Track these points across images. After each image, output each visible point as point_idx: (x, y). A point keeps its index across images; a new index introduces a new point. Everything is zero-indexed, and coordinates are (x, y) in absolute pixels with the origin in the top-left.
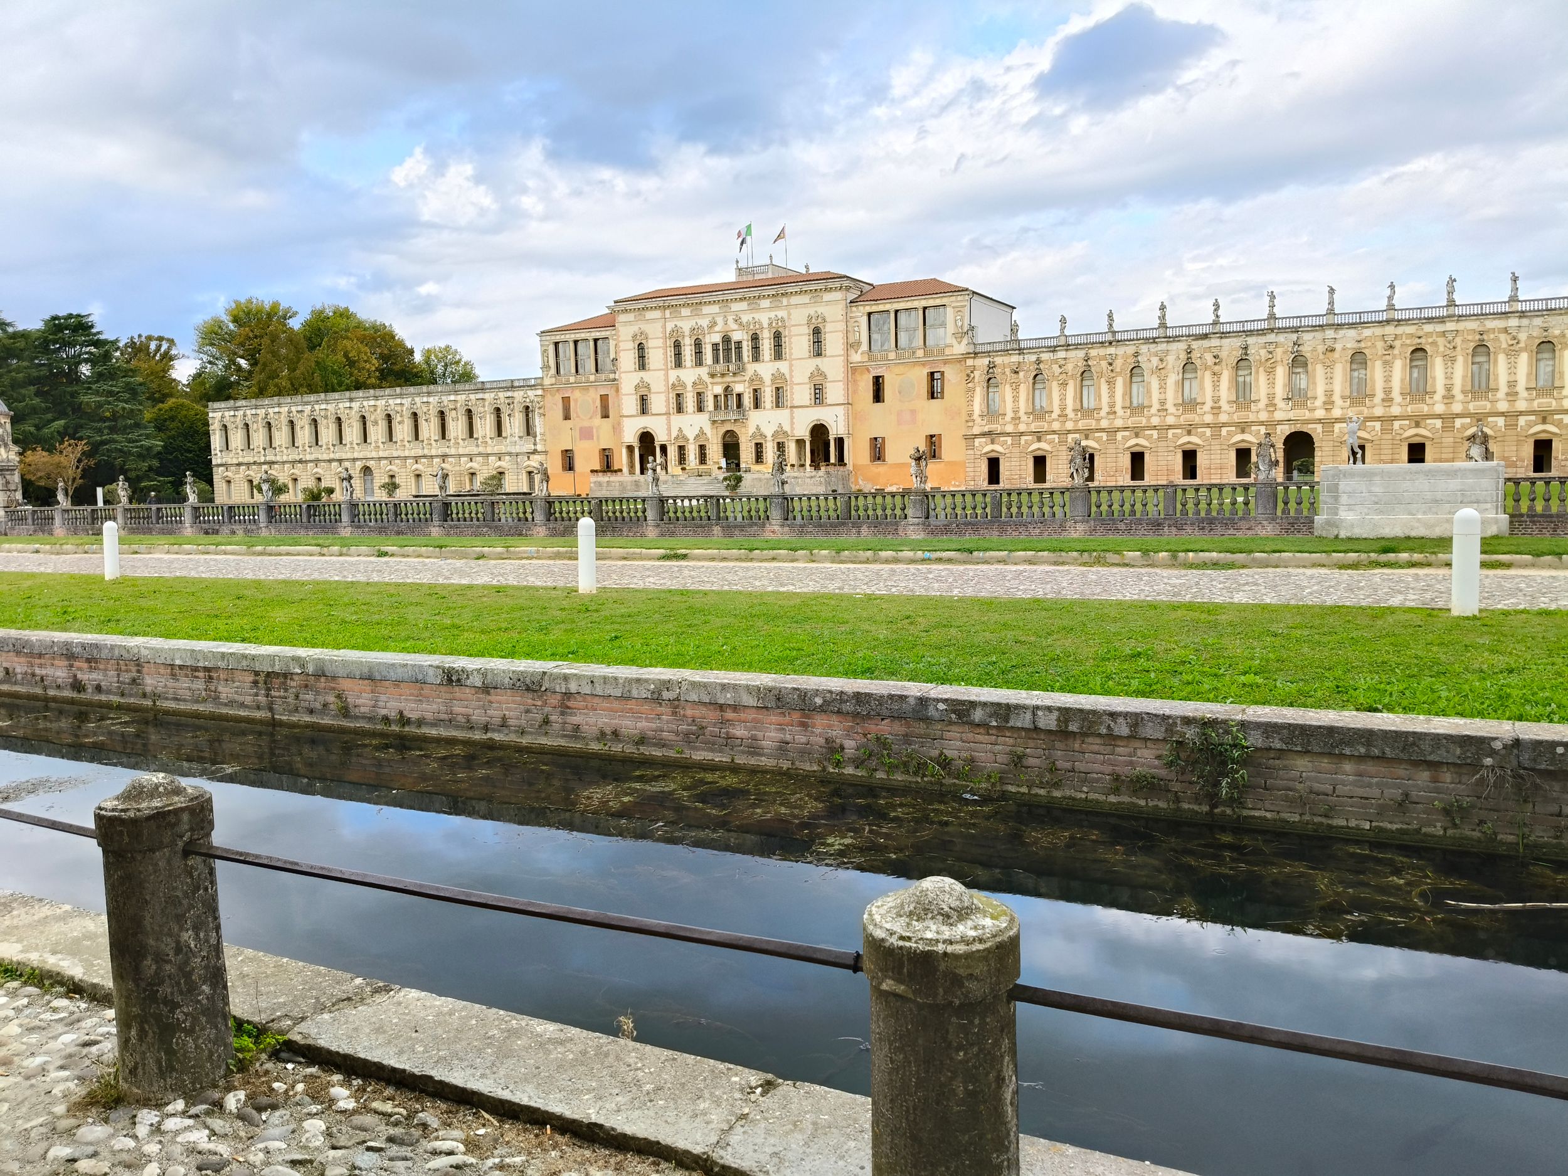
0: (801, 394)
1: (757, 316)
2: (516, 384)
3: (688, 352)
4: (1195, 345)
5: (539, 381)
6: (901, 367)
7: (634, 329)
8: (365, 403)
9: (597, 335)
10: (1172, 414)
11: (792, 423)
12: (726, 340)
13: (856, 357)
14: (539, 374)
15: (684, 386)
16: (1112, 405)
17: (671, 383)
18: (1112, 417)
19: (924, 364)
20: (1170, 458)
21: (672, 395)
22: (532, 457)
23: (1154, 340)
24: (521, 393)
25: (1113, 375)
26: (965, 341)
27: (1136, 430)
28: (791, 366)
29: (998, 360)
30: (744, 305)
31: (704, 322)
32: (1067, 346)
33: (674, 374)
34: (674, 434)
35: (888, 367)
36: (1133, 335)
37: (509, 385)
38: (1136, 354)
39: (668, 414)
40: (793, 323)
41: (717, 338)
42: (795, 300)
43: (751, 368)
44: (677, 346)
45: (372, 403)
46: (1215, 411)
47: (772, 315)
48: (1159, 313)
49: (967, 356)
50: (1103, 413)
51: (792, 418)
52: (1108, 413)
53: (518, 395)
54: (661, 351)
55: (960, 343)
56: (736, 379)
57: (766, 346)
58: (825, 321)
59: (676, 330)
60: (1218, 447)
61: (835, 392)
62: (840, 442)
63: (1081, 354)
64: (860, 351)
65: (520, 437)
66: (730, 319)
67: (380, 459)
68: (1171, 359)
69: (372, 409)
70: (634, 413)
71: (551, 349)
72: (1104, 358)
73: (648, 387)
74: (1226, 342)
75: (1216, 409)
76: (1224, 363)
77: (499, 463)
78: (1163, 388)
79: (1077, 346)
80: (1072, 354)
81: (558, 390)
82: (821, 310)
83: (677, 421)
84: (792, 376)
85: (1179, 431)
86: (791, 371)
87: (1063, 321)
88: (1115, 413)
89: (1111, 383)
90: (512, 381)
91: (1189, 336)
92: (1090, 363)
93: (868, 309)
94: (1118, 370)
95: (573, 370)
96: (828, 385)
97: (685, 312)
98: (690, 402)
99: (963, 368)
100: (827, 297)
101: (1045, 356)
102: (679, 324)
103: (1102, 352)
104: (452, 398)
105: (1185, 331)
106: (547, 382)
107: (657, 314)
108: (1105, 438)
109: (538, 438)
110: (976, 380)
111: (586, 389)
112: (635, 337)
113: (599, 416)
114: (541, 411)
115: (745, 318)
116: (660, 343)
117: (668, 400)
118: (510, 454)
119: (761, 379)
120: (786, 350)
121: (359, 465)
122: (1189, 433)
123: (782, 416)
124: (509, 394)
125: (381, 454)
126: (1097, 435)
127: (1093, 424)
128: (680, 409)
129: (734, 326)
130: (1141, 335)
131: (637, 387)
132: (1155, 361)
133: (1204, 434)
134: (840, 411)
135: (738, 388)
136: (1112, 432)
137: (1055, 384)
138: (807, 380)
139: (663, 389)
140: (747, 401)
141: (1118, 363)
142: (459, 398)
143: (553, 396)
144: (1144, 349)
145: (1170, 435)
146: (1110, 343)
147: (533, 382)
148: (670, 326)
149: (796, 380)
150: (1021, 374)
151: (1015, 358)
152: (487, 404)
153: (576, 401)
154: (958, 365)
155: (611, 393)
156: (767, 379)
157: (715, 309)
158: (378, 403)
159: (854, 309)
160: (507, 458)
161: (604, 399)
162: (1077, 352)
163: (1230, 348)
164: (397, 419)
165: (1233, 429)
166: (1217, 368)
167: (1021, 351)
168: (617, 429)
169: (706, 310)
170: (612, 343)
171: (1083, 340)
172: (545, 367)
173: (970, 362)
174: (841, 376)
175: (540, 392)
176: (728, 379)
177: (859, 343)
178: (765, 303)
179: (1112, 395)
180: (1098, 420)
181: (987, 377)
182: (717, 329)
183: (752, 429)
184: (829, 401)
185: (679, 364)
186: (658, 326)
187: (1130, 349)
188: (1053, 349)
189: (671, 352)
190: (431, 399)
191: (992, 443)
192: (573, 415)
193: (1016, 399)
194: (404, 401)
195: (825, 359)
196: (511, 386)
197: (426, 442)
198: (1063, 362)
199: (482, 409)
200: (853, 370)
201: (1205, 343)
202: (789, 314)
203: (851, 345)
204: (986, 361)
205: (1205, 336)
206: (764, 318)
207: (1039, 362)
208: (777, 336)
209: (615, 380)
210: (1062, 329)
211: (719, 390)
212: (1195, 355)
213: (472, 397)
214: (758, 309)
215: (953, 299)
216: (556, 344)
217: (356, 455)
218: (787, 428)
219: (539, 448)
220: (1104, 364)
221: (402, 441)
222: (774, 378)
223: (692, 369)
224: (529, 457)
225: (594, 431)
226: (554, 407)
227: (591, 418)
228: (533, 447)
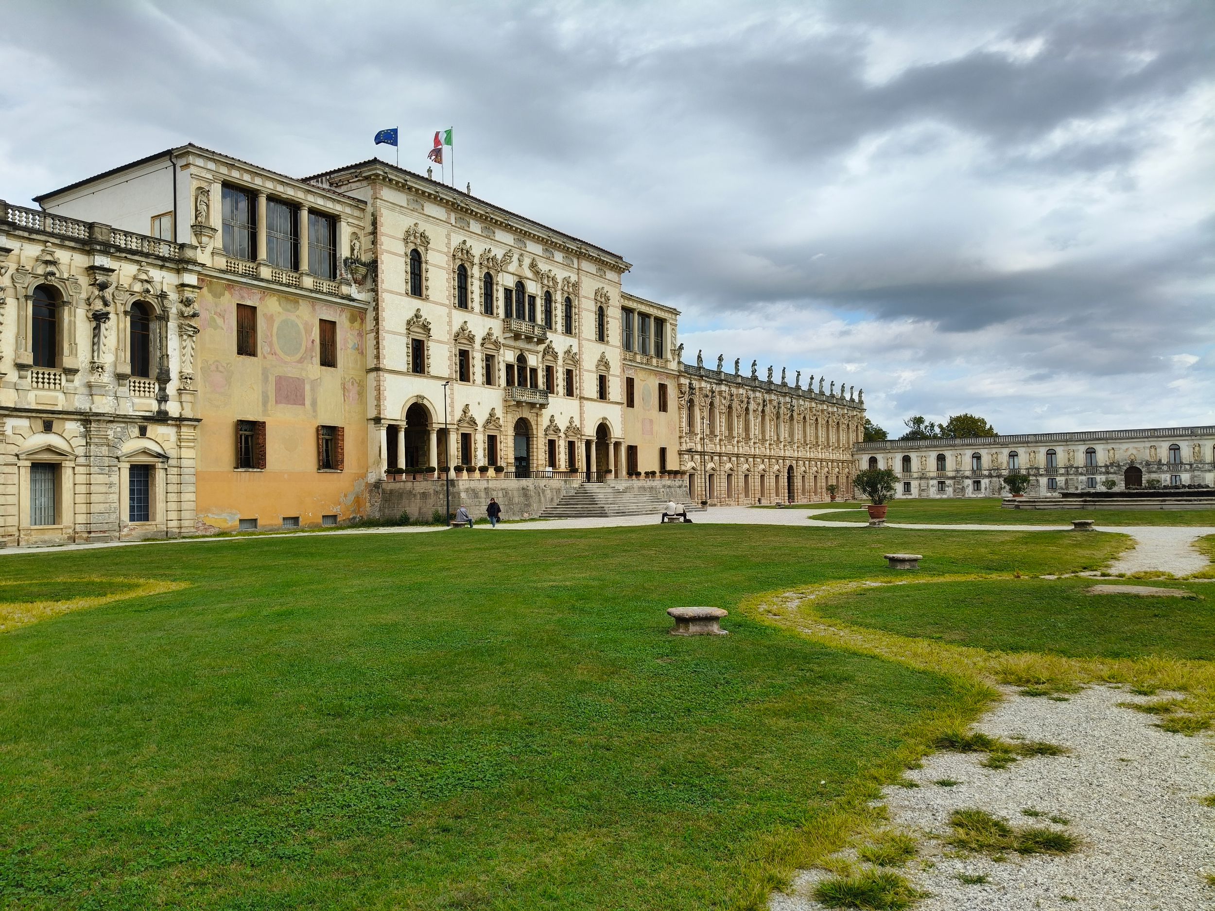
0: (590, 384)
1: (553, 270)
3: (476, 288)
5: (188, 253)
6: (644, 372)
7: (407, 222)
11: (581, 417)
12: (520, 288)
15: (470, 339)
17: (454, 329)
18: (739, 445)
19: (656, 374)
21: (455, 350)
22: (151, 429)
24: (133, 269)
27: (747, 457)
28: (580, 345)
29: (694, 383)
31: (498, 254)
32: (726, 381)
33: (459, 317)
35: (635, 370)
39: (449, 379)
40: (584, 292)
41: (510, 282)
42: (585, 265)
43: (548, 336)
44: (462, 274)
47: (566, 275)
49: (681, 374)
51: (582, 410)
52: (737, 442)
53: (121, 271)
54: (443, 274)
55: (674, 360)
56: (531, 346)
57: (559, 311)
58: (608, 302)
61: (614, 387)
62: (617, 447)
65: (116, 376)
66: (528, 261)
70: (404, 367)
72: (737, 396)
73: (426, 328)
77: (42, 439)
81: (231, 286)
82: (606, 287)
83: (461, 393)
84: (581, 358)
86: (580, 351)
95: (265, 253)
96: (610, 378)
98: (478, 367)
99: (676, 385)
100: (609, 275)
101: (714, 387)
103: (735, 391)
106: (206, 260)
107: (441, 213)
109: (171, 388)
111: (292, 299)
112: (409, 236)
113: (317, 358)
114: (183, 324)
115: (541, 267)
116: (441, 260)
117: (449, 357)
118: (82, 417)
119: (555, 355)
120: (576, 324)
123: (572, 409)
124: (102, 260)
127: (732, 450)
128: (464, 375)
129: (529, 273)
131: (411, 324)
134: (618, 411)
135: (533, 360)
138: (593, 367)
139: (444, 337)
140: (540, 379)
143: (217, 295)
146: (739, 385)
148: (456, 239)
149: (584, 364)
150: (706, 399)
151: (703, 384)
152: (13, 266)
153: (270, 319)
154: (673, 381)
155: (342, 320)
156: (560, 357)
157: (510, 239)
160: (73, 426)
161: (327, 327)
167: (706, 379)
168: (353, 391)
169: (500, 235)
173: (682, 381)
174: (618, 370)
175: (193, 280)
176: (521, 344)
178: (560, 256)
180: (734, 447)
182: (510, 268)
183: (546, 419)
184: (611, 398)
185: (465, 303)
186: (441, 232)
188: (720, 382)
189: (455, 281)
191: (692, 460)
192: (261, 346)
193: (702, 421)
195: (607, 347)
202: (580, 281)
204: (687, 382)
207: (712, 390)
208: (568, 303)
209: (351, 299)
211: (511, 357)
214: (553, 261)
215: (670, 315)
216: (223, 187)
218: (577, 422)
219: (173, 408)
222: (566, 356)
223: (481, 318)
224: (143, 432)
225: (307, 387)
226: (219, 321)
227: (301, 361)
228: (154, 406)
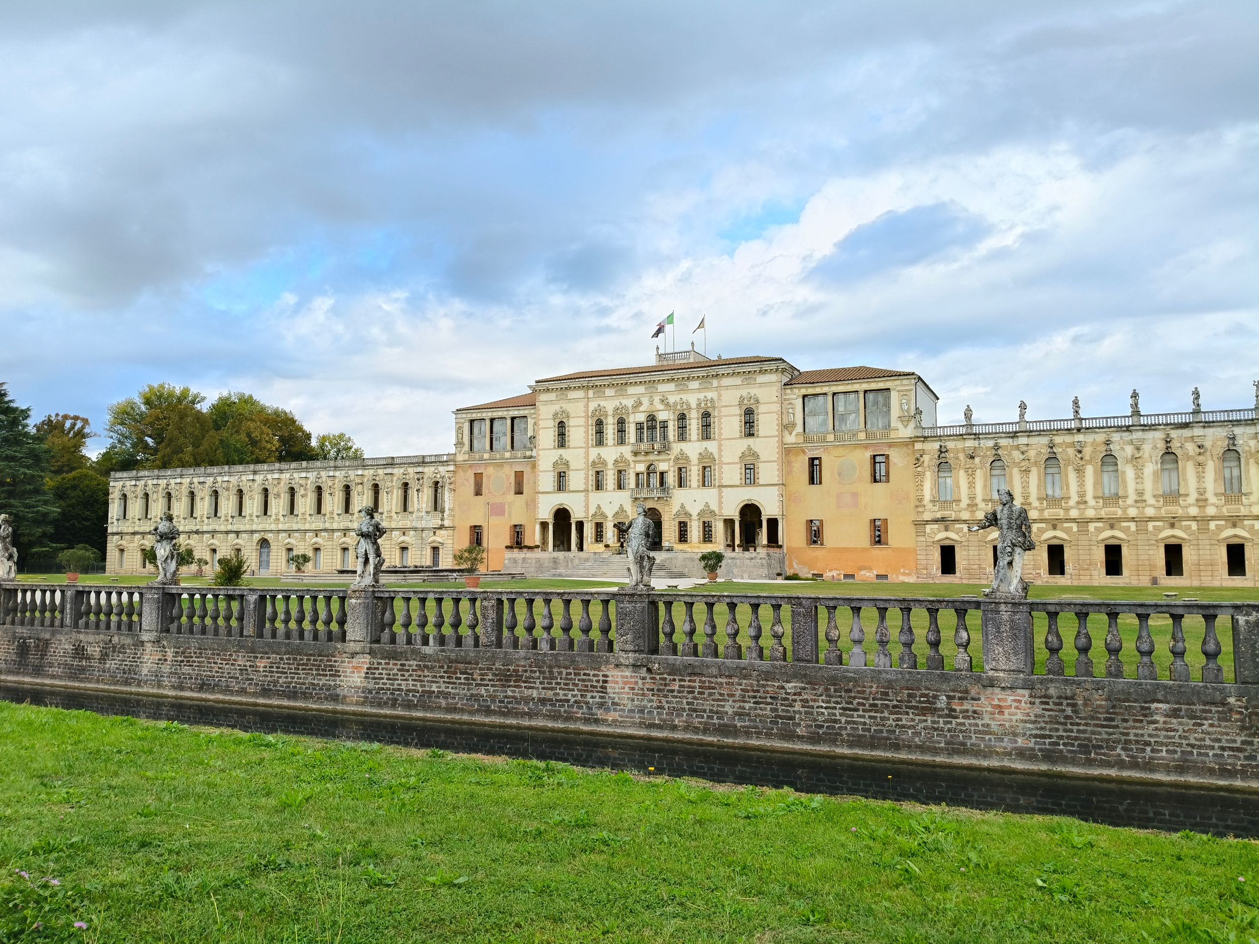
0: (732, 473)
1: (685, 397)
2: (427, 460)
3: (610, 431)
4: (1174, 434)
5: (451, 457)
6: (841, 450)
7: (556, 408)
8: (269, 476)
9: (515, 413)
10: (1150, 506)
11: (720, 503)
12: (652, 418)
13: (790, 439)
14: (453, 450)
15: (604, 463)
16: (1082, 494)
17: (591, 460)
18: (1082, 506)
19: (866, 447)
20: (1151, 552)
21: (592, 473)
22: (438, 532)
23: (1128, 429)
24: (432, 469)
25: (1082, 463)
26: (912, 425)
27: (1111, 521)
28: (720, 445)
29: (950, 445)
30: (671, 386)
31: (629, 403)
32: (1029, 433)
33: (594, 452)
34: (592, 511)
35: (826, 449)
36: (1103, 423)
37: (421, 460)
38: (1108, 443)
39: (586, 491)
40: (723, 404)
41: (642, 418)
42: (725, 381)
43: (677, 447)
44: (600, 423)
45: (276, 476)
46: (1201, 504)
47: (701, 396)
48: (1130, 401)
49: (914, 440)
50: (1072, 503)
51: (720, 497)
52: (1078, 503)
53: (429, 471)
54: (583, 429)
55: (906, 426)
56: (660, 457)
57: (694, 425)
58: (758, 402)
59: (599, 409)
60: (1207, 542)
61: (768, 472)
62: (773, 524)
63: (1044, 440)
64: (794, 433)
65: (427, 512)
66: (657, 399)
67: (279, 531)
68: (1147, 448)
69: (276, 482)
70: (551, 489)
71: (466, 427)
72: (1073, 444)
73: (567, 464)
74: (1209, 431)
75: (1202, 502)
76: (1208, 453)
77: (402, 538)
78: (1139, 477)
79: (1040, 433)
80: (1034, 440)
81: (471, 466)
82: (754, 391)
83: (596, 498)
84: (720, 456)
85: (1160, 524)
86: (720, 450)
87: (1023, 407)
88: (1086, 502)
89: (1079, 471)
90: (424, 457)
91: (1167, 424)
92: (1055, 450)
93: (804, 391)
94: (1087, 458)
95: (488, 447)
96: (760, 465)
97: (609, 392)
98: (610, 479)
99: (910, 452)
100: (761, 379)
101: (1003, 442)
102: (603, 404)
103: (1068, 439)
104: (360, 472)
105: (1162, 420)
106: (460, 458)
107: (580, 394)
108: (1075, 529)
109: (446, 514)
110: (926, 464)
111: (501, 465)
112: (555, 415)
113: (513, 492)
114: (452, 487)
115: (672, 399)
116: (582, 421)
117: (587, 478)
118: (415, 529)
119: (687, 459)
120: (715, 430)
121: (257, 537)
122: (1172, 526)
123: (709, 496)
124: (420, 469)
125: (281, 527)
126: (1065, 525)
127: (1061, 514)
128: (599, 486)
129: (661, 407)
130: (1111, 423)
131: (555, 464)
132: (1129, 450)
133: (1189, 527)
134: (775, 491)
135: (662, 467)
136: (1083, 522)
137: (1015, 471)
138: (738, 460)
139: (582, 466)
140: (671, 479)
141: (1088, 451)
142: (366, 472)
143: (465, 471)
144: (1116, 437)
145: (1150, 528)
146: (1079, 430)
147: (445, 458)
148: (593, 406)
149: (725, 460)
150: (977, 460)
151: (970, 443)
152: (395, 478)
153: (489, 477)
154: (905, 449)
155: (527, 470)
156: (694, 458)
157: (641, 389)
158: (283, 476)
159: (788, 391)
160: (412, 533)
161: (519, 476)
162: (1040, 438)
163: (1215, 438)
164: (300, 492)
165: (1223, 523)
166: (1201, 458)
167: (977, 436)
168: (532, 505)
169: (631, 390)
170: (530, 422)
171: (1046, 426)
172: (459, 444)
173: (918, 446)
174: (775, 456)
175: (452, 468)
176: (651, 457)
177: (794, 425)
178: (694, 385)
179: (1081, 484)
180: (1067, 510)
181: (938, 462)
182: (642, 409)
183: (675, 508)
184: (761, 481)
185: (600, 442)
186: (581, 405)
187: (1101, 437)
188: (1014, 435)
189: (592, 431)
190: (337, 474)
191: (947, 529)
192: (485, 490)
193: (972, 485)
194: (309, 475)
195: (757, 440)
196: (423, 461)
197: (328, 515)
198: (1025, 448)
199: (390, 484)
200: (787, 451)
201: (1186, 433)
202: (720, 396)
203: (787, 427)
204: (936, 445)
205: (1186, 425)
206: (692, 399)
207: (997, 447)
208: (706, 415)
209: (531, 457)
210: (1022, 415)
211: (641, 468)
212: (1175, 446)
213: (381, 472)
214: (686, 390)
215: (898, 382)
216: (472, 422)
217: (254, 527)
218: (714, 507)
219: (447, 523)
220: (1071, 452)
221: (303, 514)
222: (702, 457)
223: (614, 448)
224: (435, 533)
225: (507, 506)
226: (466, 482)
227: (504, 494)
228: (440, 522)
